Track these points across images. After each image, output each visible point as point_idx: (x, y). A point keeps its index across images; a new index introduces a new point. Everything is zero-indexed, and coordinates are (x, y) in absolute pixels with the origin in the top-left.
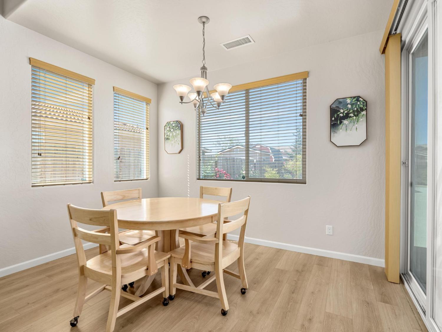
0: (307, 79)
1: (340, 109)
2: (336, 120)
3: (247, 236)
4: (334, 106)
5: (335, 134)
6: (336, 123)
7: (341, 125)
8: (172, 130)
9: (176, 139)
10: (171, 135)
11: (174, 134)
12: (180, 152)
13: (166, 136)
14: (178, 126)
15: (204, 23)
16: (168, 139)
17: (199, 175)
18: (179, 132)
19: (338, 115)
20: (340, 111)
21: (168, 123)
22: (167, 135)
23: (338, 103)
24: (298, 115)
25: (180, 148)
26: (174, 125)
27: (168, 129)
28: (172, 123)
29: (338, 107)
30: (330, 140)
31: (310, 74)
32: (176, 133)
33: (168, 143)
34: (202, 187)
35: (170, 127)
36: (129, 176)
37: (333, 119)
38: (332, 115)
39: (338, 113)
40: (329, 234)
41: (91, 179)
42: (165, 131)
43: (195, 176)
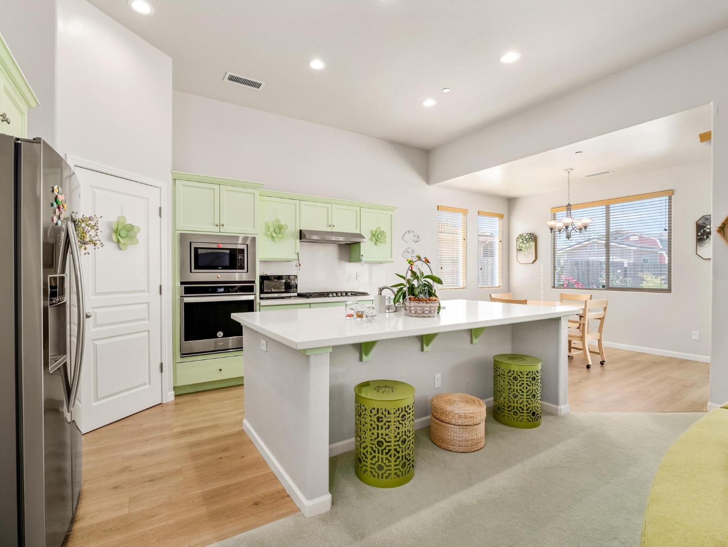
0: (672, 196)
1: (707, 225)
2: (702, 234)
3: (604, 341)
4: (700, 222)
5: (702, 248)
6: (702, 238)
7: (708, 240)
8: (525, 242)
9: (529, 250)
10: (524, 246)
11: (528, 245)
12: (533, 263)
13: (518, 247)
14: (532, 239)
15: (569, 172)
16: (520, 250)
17: (554, 284)
18: (533, 244)
19: (704, 231)
20: (706, 227)
21: (521, 236)
22: (520, 247)
23: (704, 219)
24: (663, 229)
25: (534, 259)
26: (527, 237)
27: (521, 241)
28: (525, 235)
29: (704, 223)
30: (695, 253)
31: (675, 193)
32: (529, 245)
33: (520, 254)
34: (562, 294)
35: (522, 239)
36: (488, 284)
37: (699, 234)
38: (698, 231)
39: (705, 229)
40: (696, 339)
41: (465, 285)
42: (518, 243)
43: (550, 284)
